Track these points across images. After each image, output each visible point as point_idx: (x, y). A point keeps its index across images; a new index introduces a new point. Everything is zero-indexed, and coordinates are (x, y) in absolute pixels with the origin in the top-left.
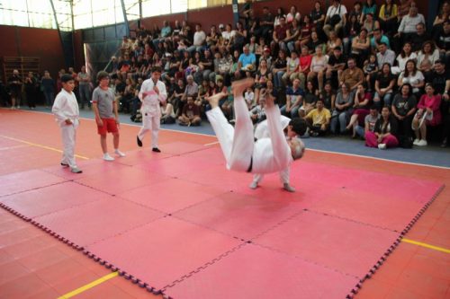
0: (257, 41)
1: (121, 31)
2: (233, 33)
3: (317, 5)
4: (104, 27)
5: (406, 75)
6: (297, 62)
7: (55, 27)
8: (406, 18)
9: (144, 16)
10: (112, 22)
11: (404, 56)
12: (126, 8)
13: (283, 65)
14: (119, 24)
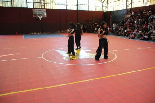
1: (124, 12)
4: (118, 11)
7: (102, 11)
9: (132, 7)
10: (121, 9)
12: (128, 5)
14: (123, 10)
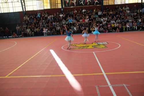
0: (70, 16)
2: (62, 15)
3: (81, 9)
5: (104, 22)
6: (82, 20)
8: (99, 12)
9: (26, 10)
11: (102, 19)
13: (79, 21)
14: (16, 12)
